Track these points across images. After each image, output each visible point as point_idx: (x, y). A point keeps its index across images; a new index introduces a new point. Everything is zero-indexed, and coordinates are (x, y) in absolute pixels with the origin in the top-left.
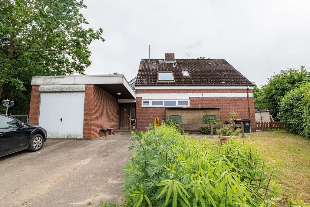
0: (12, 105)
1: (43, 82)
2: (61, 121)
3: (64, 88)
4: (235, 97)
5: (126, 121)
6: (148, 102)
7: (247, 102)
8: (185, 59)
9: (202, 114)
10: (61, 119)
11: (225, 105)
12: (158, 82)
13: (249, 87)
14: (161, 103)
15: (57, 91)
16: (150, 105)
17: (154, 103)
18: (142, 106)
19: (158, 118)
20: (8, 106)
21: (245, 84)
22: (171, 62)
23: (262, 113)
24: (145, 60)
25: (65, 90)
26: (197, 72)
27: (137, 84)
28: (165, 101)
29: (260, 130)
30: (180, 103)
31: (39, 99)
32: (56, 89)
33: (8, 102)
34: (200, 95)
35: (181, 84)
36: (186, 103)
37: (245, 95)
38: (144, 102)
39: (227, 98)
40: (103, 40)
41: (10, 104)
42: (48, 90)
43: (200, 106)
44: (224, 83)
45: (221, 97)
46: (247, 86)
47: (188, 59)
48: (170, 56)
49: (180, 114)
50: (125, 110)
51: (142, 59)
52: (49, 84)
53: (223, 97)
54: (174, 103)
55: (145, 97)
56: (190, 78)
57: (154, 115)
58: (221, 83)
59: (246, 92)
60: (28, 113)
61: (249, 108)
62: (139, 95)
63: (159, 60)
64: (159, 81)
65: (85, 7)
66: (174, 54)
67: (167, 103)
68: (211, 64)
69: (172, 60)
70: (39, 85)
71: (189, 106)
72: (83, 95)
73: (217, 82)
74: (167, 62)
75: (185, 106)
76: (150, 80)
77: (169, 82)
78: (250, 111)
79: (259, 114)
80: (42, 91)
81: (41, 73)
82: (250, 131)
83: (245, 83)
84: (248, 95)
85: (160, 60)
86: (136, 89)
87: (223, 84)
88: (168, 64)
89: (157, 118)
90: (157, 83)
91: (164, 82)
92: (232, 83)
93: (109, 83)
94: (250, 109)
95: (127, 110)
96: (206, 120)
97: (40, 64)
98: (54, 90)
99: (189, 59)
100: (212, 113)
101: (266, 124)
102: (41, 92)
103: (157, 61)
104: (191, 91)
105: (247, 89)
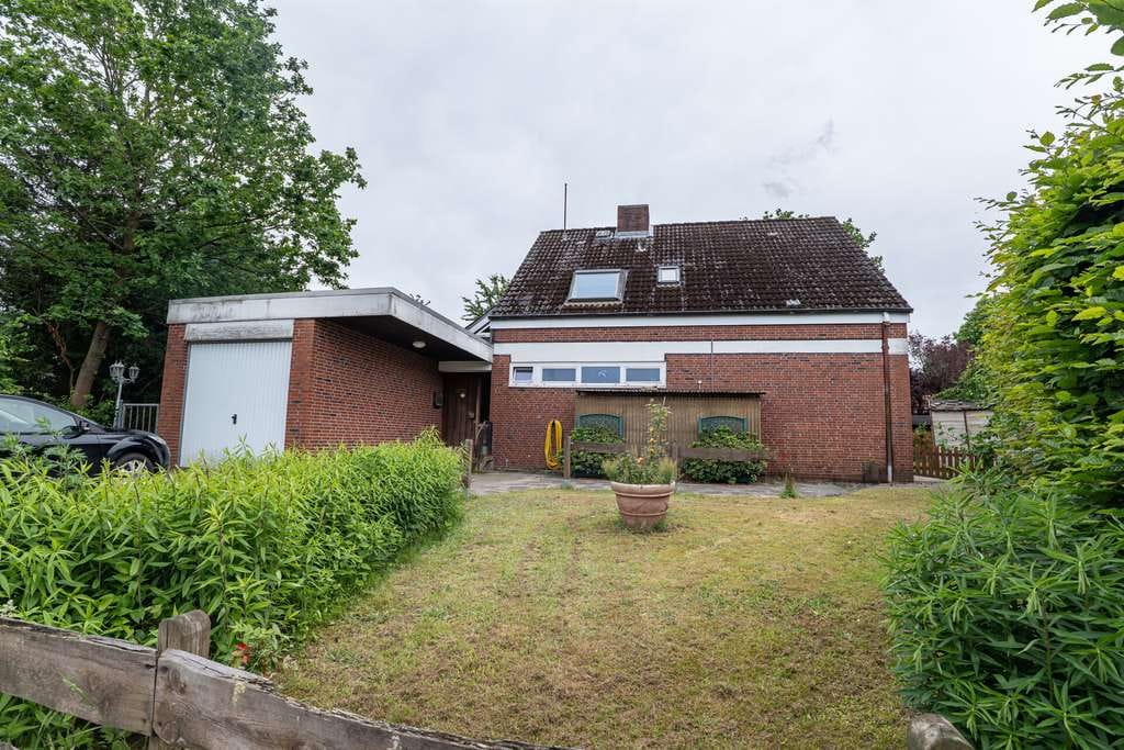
0: (133, 377)
1: (193, 314)
2: (235, 422)
3: (244, 330)
4: (837, 354)
5: (463, 429)
6: (530, 370)
7: (879, 372)
8: (688, 224)
9: (695, 413)
10: (235, 418)
11: (794, 383)
12: (566, 304)
13: (887, 318)
14: (569, 374)
15: (225, 338)
16: (537, 380)
17: (549, 374)
18: (511, 384)
19: (557, 422)
20: (122, 380)
21: (875, 307)
22: (635, 237)
23: (970, 415)
24: (555, 231)
25: (244, 335)
26: (711, 268)
27: (497, 315)
28: (583, 368)
29: (938, 476)
30: (633, 374)
31: (185, 361)
32: (221, 335)
33: (120, 368)
34: (702, 347)
35: (641, 309)
36: (654, 374)
37: (874, 346)
38: (518, 370)
39: (804, 357)
40: (362, 184)
41: (126, 374)
42: (205, 338)
43: (700, 385)
44: (797, 302)
45: (780, 354)
46: (881, 312)
47: (697, 224)
48: (633, 216)
49: (618, 412)
50: (463, 396)
51: (543, 230)
52: (208, 319)
53: (787, 354)
54: (613, 373)
55: (519, 353)
56: (678, 289)
57: (548, 411)
58: (785, 305)
59: (878, 335)
60: (158, 401)
61: (887, 396)
62: (502, 349)
63: (599, 229)
64: (570, 301)
65: (309, 91)
66: (646, 208)
67: (589, 373)
68: (775, 237)
69: (638, 228)
70: (184, 324)
71: (662, 384)
72: (287, 349)
73: (772, 302)
74: (621, 236)
75: (649, 385)
76: (543, 300)
77: (600, 304)
78: (893, 404)
79: (960, 417)
80: (190, 338)
81: (188, 291)
82: (890, 479)
83: (877, 304)
84: (885, 347)
85: (603, 229)
86: (494, 330)
87: (792, 306)
88: (624, 242)
89: (554, 424)
90: (560, 307)
91: (583, 304)
92: (824, 304)
93: (356, 314)
94: (893, 396)
95: (467, 395)
96: (706, 433)
97: (185, 266)
98: (218, 336)
99: (701, 224)
100: (733, 410)
101: (950, 455)
102: (189, 343)
103: (591, 234)
104: (673, 334)
105: (884, 326)
